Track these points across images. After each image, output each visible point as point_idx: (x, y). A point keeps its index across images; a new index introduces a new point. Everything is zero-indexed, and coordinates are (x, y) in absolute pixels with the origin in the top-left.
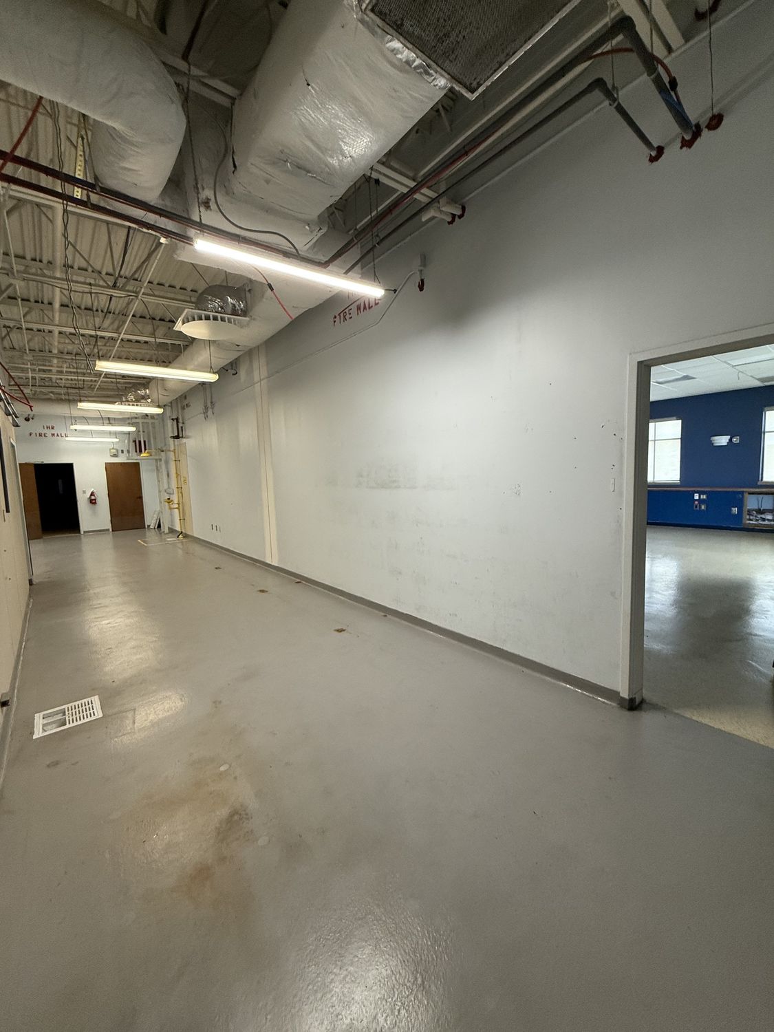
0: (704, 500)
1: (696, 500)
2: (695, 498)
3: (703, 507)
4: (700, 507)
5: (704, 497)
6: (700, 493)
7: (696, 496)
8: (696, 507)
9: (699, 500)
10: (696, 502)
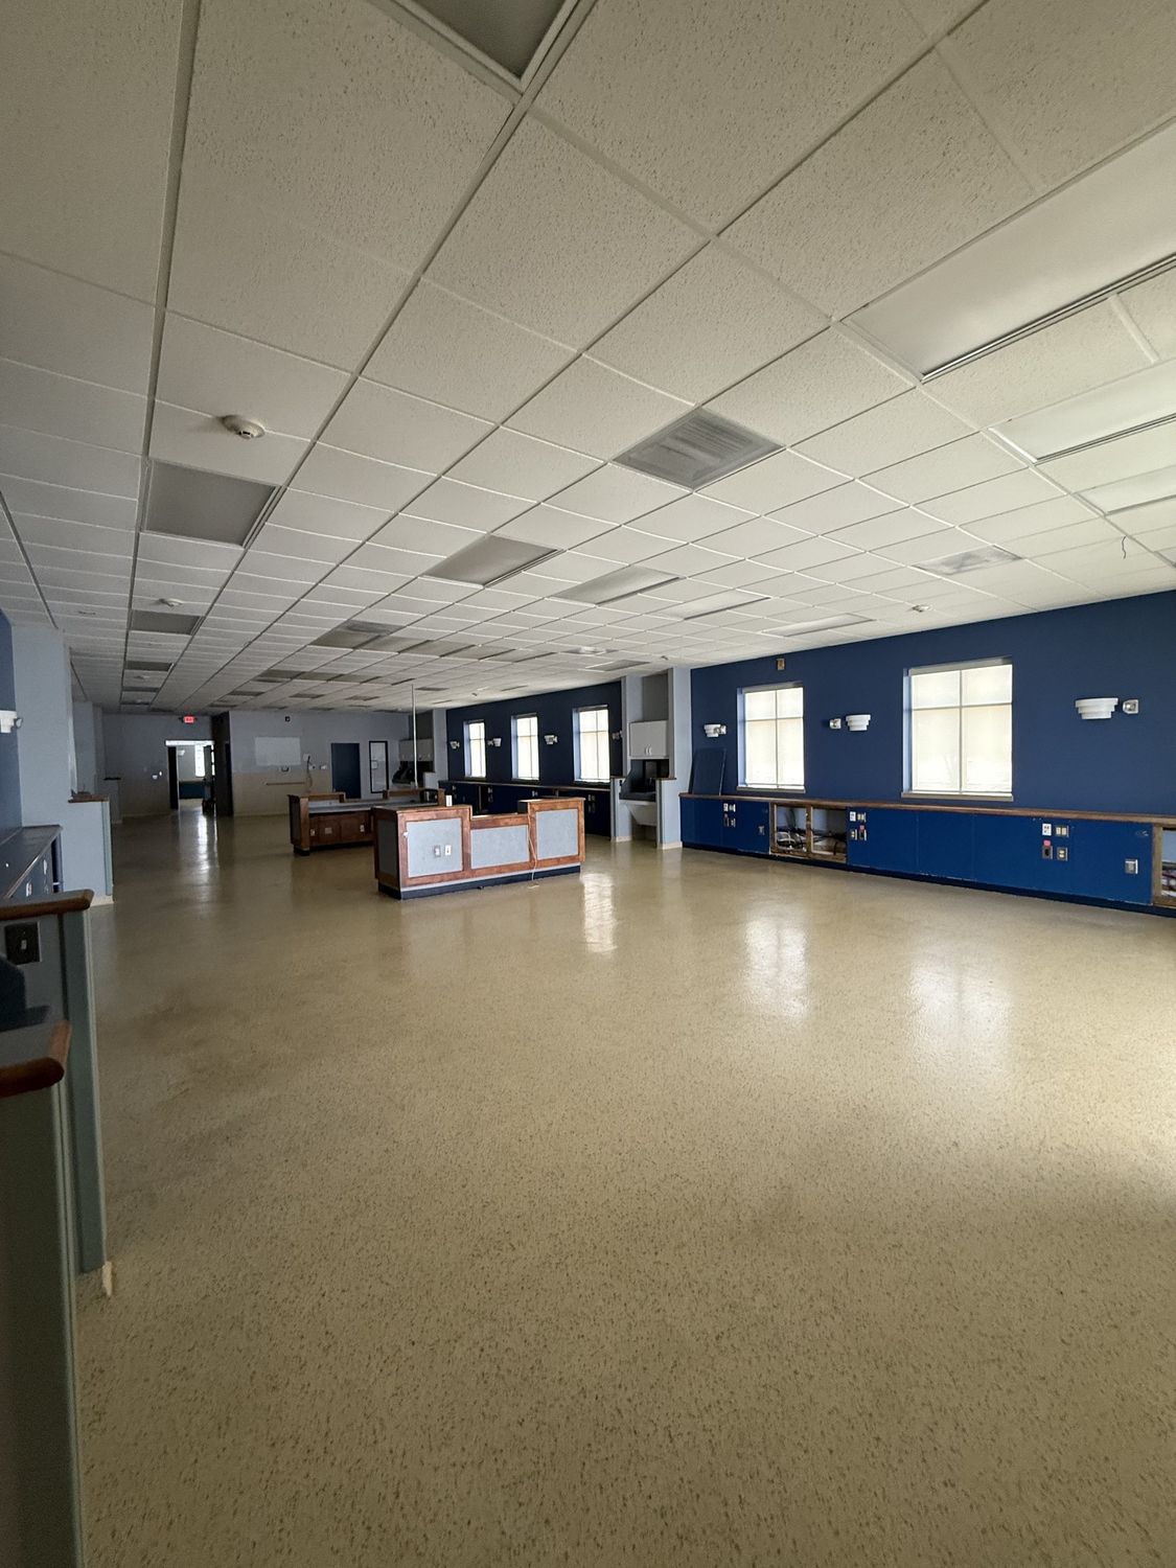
0: (1061, 837)
1: (1047, 838)
2: (1044, 834)
3: (1062, 854)
4: (1055, 853)
5: (1062, 831)
6: (1055, 823)
7: (1047, 830)
8: (1047, 852)
9: (1053, 838)
10: (1047, 843)
